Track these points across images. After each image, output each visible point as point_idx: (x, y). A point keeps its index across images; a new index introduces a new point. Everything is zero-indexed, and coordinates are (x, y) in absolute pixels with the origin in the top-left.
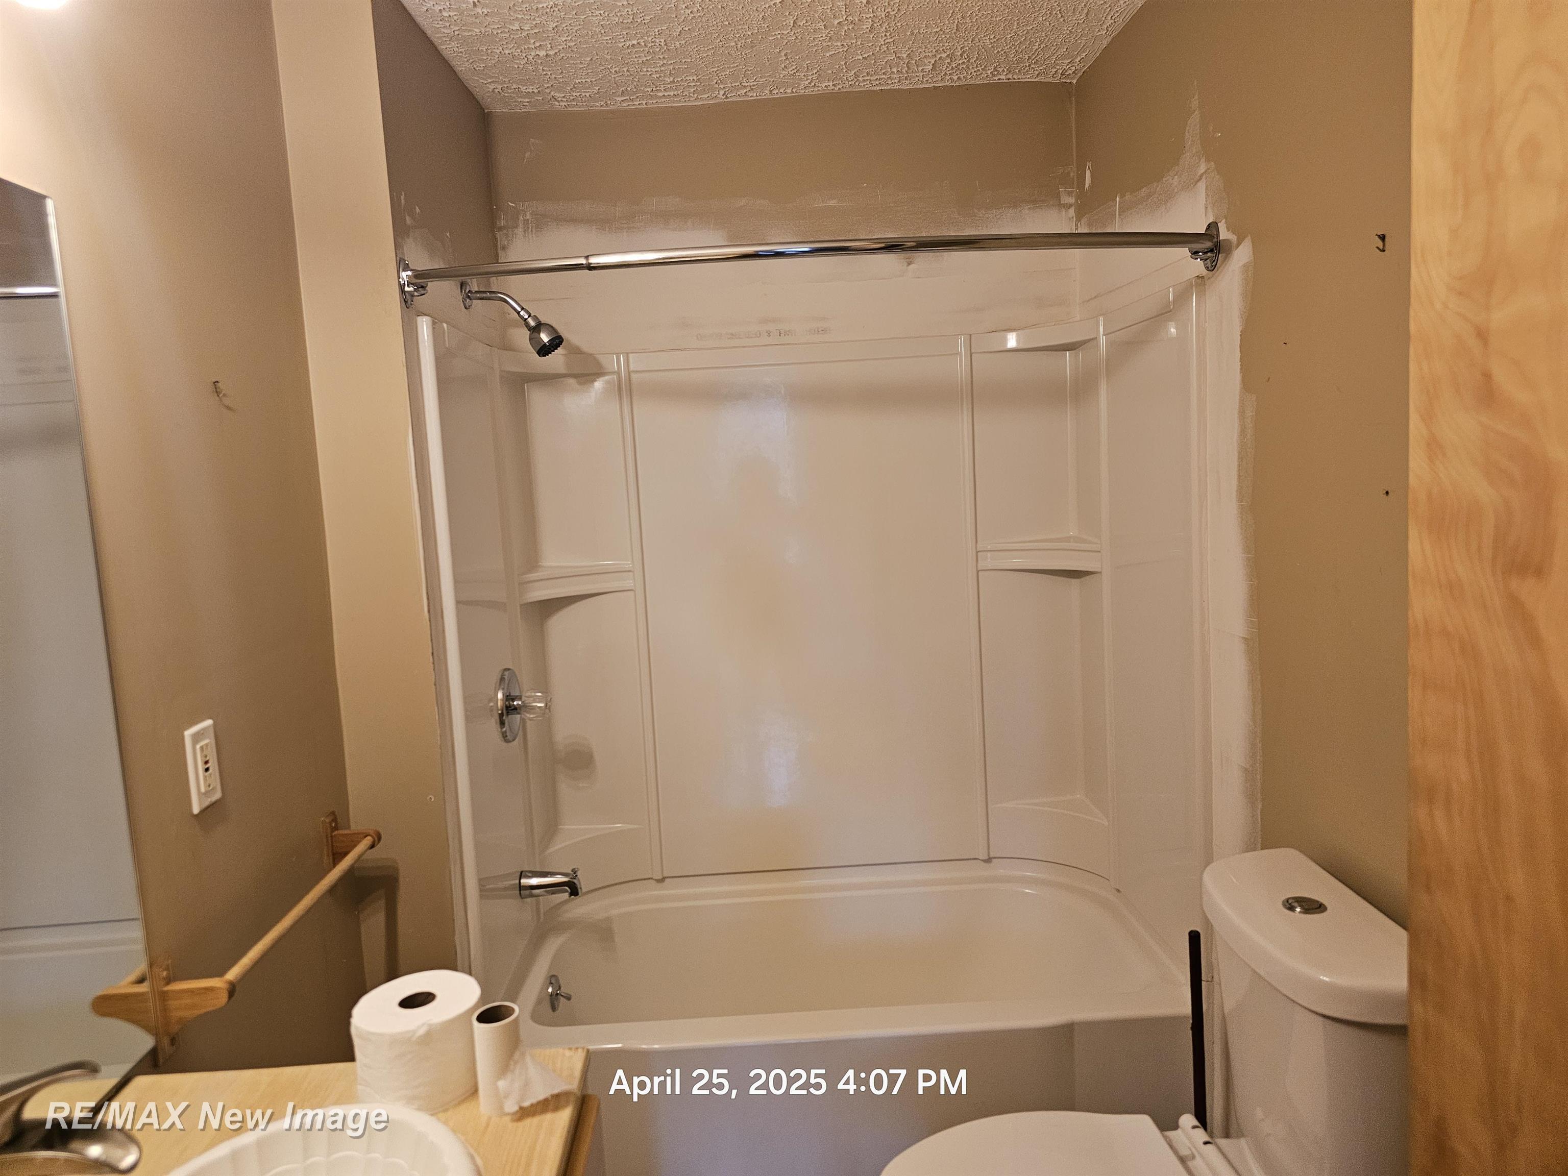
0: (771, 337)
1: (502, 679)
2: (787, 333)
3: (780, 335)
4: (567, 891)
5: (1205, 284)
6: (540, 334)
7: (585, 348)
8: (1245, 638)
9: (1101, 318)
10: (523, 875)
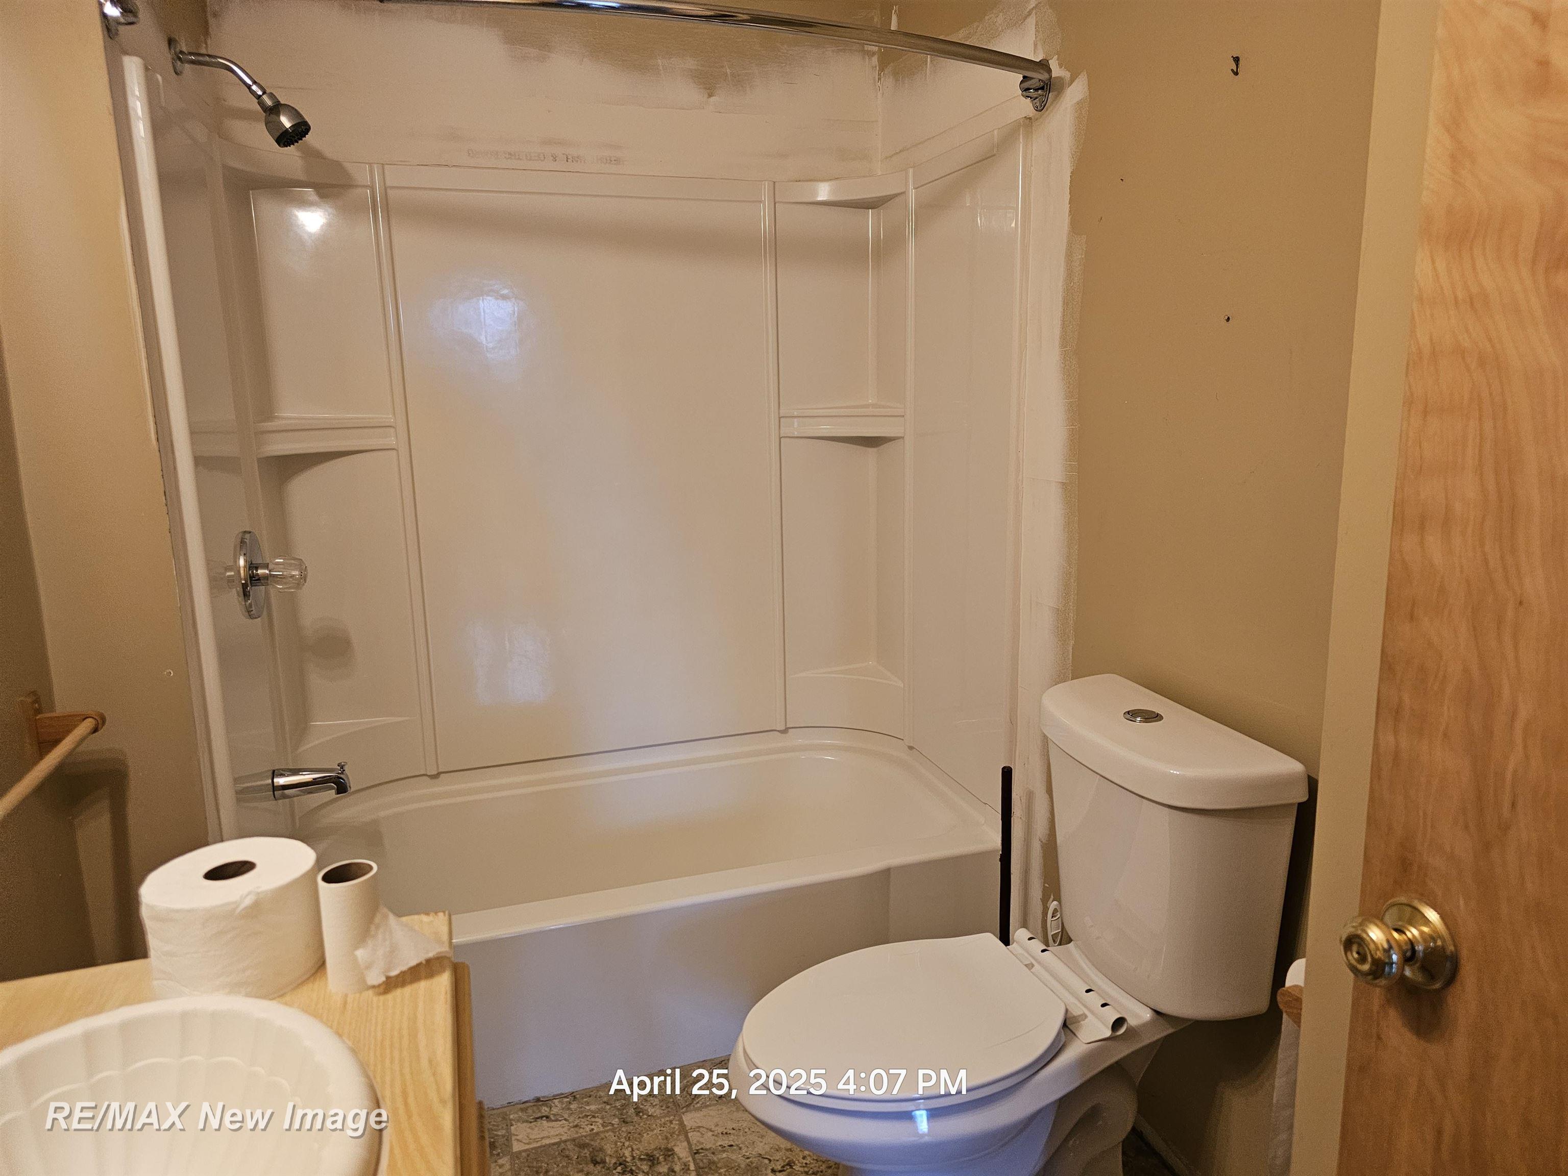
0: (557, 161)
1: (243, 542)
2: (576, 159)
3: (567, 161)
4: (332, 788)
5: (1032, 126)
6: (279, 116)
7: (328, 152)
8: (1063, 483)
9: (911, 170)
10: (275, 773)
